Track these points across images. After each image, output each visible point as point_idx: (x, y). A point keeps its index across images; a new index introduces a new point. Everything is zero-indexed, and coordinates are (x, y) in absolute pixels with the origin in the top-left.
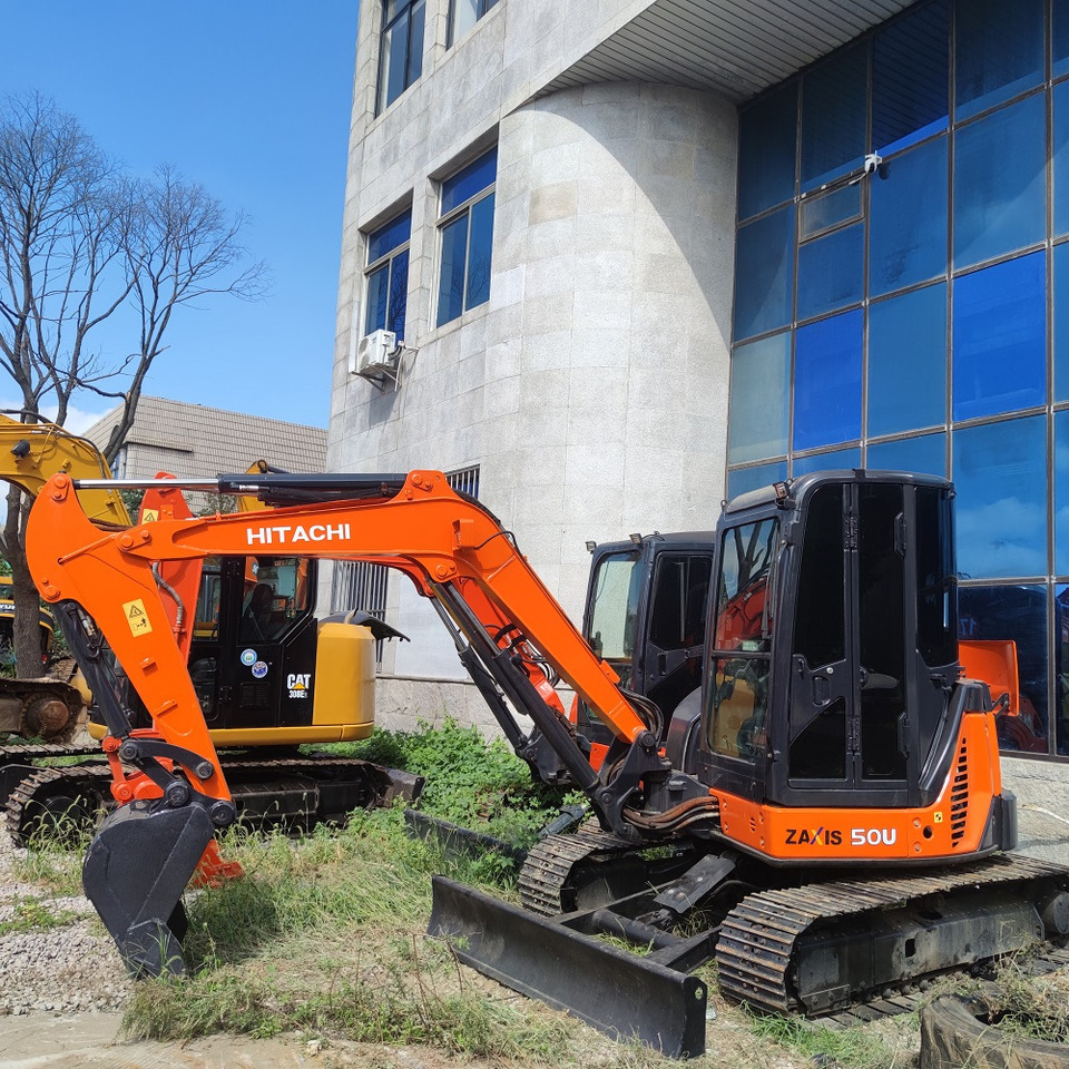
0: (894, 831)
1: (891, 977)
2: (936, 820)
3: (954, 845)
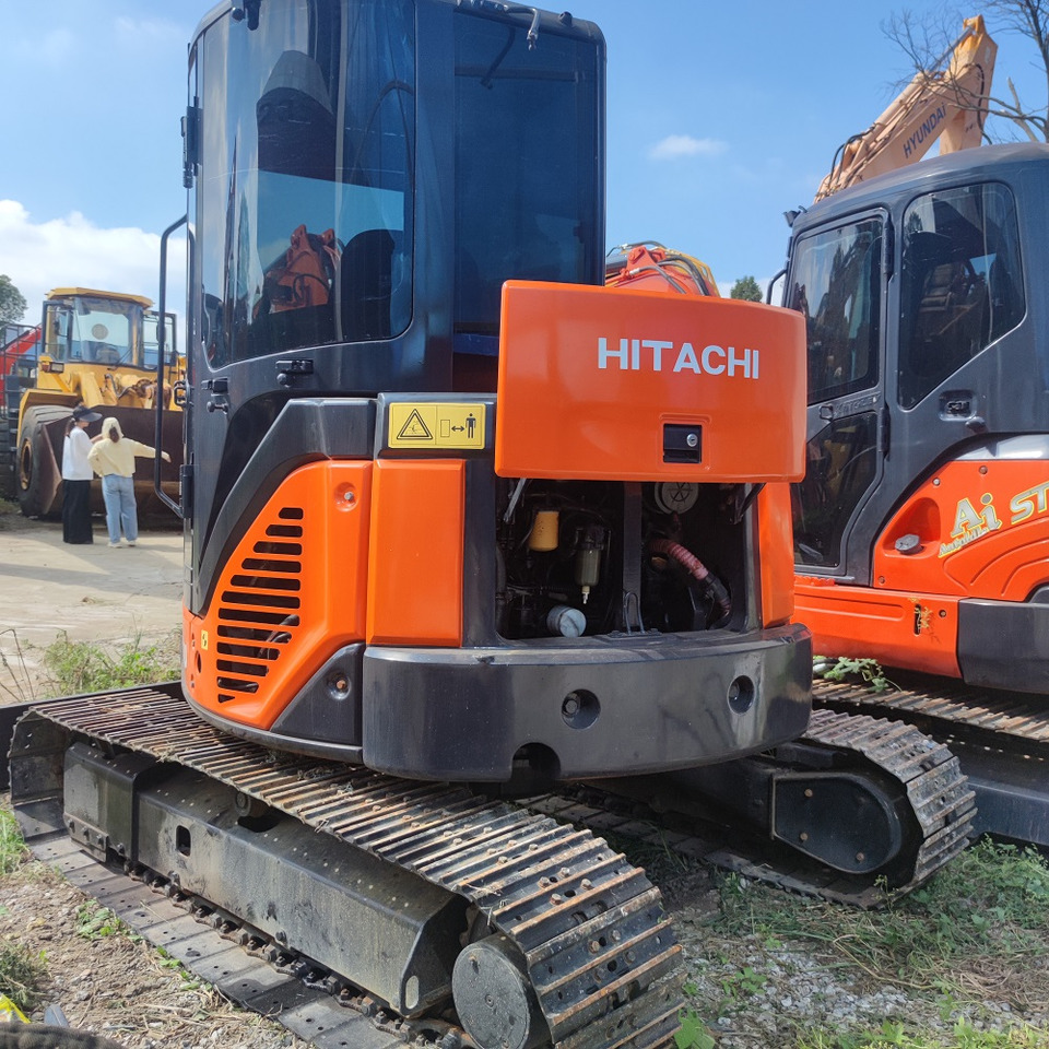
1: (156, 864)
2: (203, 643)
3: (222, 699)
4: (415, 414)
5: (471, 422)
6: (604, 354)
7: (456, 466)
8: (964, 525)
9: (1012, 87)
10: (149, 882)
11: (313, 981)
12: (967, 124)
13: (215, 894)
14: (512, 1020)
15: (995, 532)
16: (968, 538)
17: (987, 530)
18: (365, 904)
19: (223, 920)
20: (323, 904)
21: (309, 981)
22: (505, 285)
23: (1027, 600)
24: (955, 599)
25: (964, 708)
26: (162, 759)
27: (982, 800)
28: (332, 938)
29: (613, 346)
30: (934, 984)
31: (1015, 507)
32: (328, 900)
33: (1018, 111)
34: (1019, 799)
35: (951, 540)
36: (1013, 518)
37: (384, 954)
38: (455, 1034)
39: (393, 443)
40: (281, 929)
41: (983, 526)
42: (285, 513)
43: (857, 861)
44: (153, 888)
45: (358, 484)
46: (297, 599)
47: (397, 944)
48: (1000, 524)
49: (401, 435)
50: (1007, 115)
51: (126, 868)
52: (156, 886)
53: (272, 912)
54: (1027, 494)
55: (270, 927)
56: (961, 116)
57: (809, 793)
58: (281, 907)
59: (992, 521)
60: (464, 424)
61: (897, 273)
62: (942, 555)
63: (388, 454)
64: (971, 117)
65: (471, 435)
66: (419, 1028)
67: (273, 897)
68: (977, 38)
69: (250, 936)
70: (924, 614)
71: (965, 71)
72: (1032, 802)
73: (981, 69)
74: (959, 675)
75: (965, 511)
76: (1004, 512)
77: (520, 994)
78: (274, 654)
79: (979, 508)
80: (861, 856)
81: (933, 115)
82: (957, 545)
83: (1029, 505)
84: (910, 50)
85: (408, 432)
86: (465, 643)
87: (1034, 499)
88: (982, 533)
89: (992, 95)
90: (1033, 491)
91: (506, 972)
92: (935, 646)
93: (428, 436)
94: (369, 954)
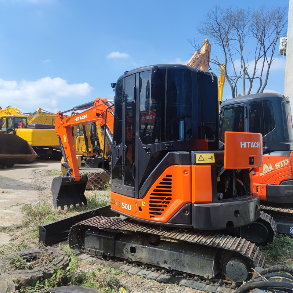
0: (130, 205)
1: (122, 256)
2: (143, 205)
3: (151, 217)
4: (201, 156)
5: (212, 157)
6: (241, 145)
7: (209, 166)
8: (265, 169)
9: (216, 56)
10: (118, 261)
11: (178, 276)
12: (206, 64)
13: (145, 261)
14: (243, 274)
15: (272, 171)
16: (266, 172)
17: (270, 170)
18: (196, 257)
19: (145, 267)
20: (183, 259)
21: (177, 276)
22: (225, 132)
23: (280, 184)
24: (265, 185)
25: (267, 207)
26: (135, 231)
27: (278, 225)
28: (186, 265)
29: (243, 143)
30: (284, 262)
31: (276, 166)
32: (184, 258)
33: (218, 62)
34: (281, 225)
35: (263, 172)
36: (276, 168)
37: (202, 267)
38: (221, 280)
39: (197, 162)
40: (169, 266)
41: (270, 169)
42: (167, 176)
43: (260, 240)
44: (119, 262)
45: (189, 170)
46: (171, 194)
47: (206, 264)
48: (273, 169)
49: (199, 160)
50: (215, 63)
51: (108, 259)
52: (120, 262)
53: (165, 262)
54: (278, 163)
55: (165, 266)
56: (205, 62)
57: (249, 227)
58: (168, 261)
59: (272, 169)
60: (211, 158)
61: (248, 117)
62: (261, 175)
63: (196, 164)
64: (207, 63)
65: (212, 160)
66: (211, 281)
67: (165, 259)
68: (207, 44)
69: (155, 269)
70: (259, 188)
71: (205, 52)
72: (283, 225)
73: (208, 52)
74: (266, 200)
75: (265, 166)
76: (274, 167)
77: (245, 269)
78: (166, 206)
79: (268, 166)
80: (261, 239)
81: (199, 62)
82: (264, 173)
83: (279, 165)
84: (195, 47)
85: (200, 160)
86: (213, 202)
87: (280, 164)
88: (269, 171)
89: (210, 58)
90: (280, 163)
91: (241, 265)
92: (262, 194)
93: (204, 160)
94: (198, 267)
